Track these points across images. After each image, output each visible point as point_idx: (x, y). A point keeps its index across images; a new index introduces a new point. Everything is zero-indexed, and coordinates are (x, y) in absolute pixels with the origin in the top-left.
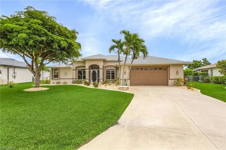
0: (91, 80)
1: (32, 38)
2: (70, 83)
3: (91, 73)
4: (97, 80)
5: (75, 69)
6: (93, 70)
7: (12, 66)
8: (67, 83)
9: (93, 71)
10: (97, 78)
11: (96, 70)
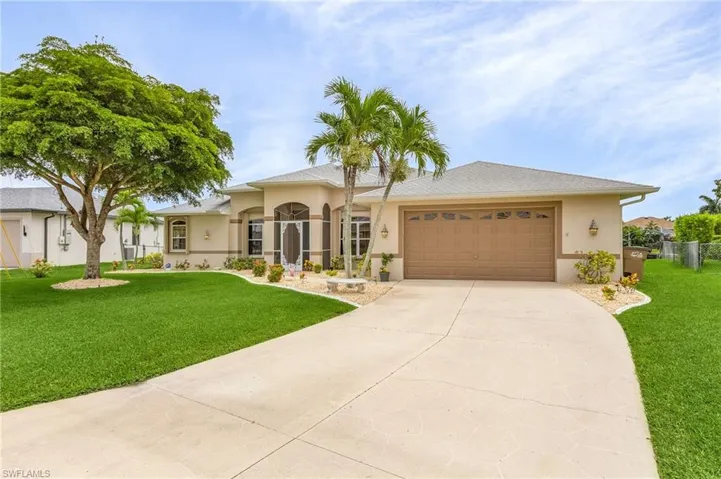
0: (282, 255)
1: (49, 132)
2: (217, 266)
3: (282, 232)
4: (301, 256)
5: (236, 218)
6: (287, 222)
7: (56, 212)
8: (208, 266)
9: (289, 224)
10: (301, 251)
11: (297, 222)
